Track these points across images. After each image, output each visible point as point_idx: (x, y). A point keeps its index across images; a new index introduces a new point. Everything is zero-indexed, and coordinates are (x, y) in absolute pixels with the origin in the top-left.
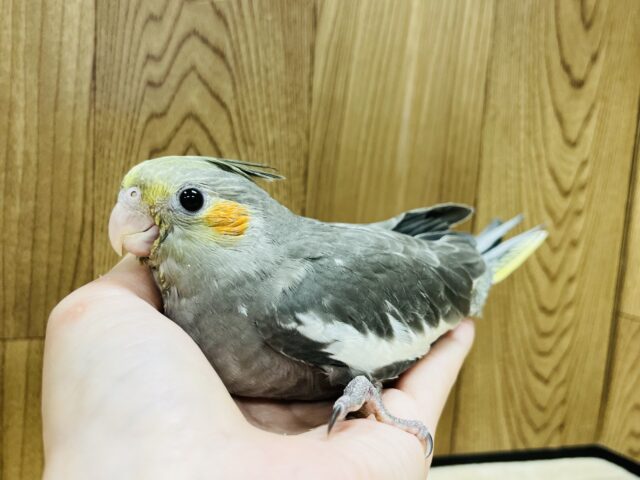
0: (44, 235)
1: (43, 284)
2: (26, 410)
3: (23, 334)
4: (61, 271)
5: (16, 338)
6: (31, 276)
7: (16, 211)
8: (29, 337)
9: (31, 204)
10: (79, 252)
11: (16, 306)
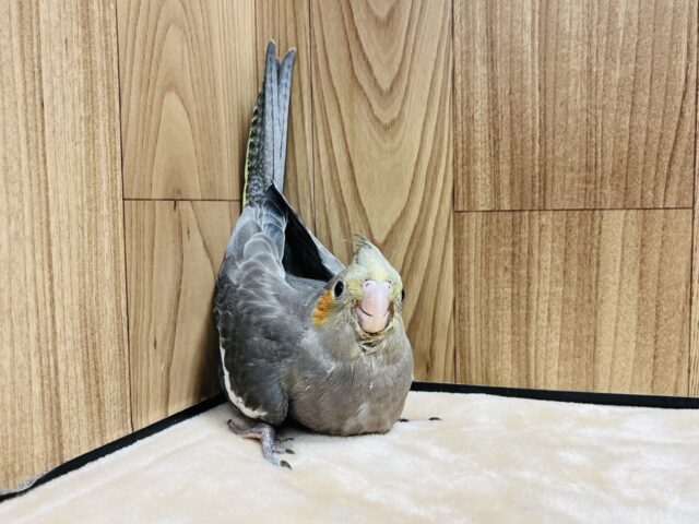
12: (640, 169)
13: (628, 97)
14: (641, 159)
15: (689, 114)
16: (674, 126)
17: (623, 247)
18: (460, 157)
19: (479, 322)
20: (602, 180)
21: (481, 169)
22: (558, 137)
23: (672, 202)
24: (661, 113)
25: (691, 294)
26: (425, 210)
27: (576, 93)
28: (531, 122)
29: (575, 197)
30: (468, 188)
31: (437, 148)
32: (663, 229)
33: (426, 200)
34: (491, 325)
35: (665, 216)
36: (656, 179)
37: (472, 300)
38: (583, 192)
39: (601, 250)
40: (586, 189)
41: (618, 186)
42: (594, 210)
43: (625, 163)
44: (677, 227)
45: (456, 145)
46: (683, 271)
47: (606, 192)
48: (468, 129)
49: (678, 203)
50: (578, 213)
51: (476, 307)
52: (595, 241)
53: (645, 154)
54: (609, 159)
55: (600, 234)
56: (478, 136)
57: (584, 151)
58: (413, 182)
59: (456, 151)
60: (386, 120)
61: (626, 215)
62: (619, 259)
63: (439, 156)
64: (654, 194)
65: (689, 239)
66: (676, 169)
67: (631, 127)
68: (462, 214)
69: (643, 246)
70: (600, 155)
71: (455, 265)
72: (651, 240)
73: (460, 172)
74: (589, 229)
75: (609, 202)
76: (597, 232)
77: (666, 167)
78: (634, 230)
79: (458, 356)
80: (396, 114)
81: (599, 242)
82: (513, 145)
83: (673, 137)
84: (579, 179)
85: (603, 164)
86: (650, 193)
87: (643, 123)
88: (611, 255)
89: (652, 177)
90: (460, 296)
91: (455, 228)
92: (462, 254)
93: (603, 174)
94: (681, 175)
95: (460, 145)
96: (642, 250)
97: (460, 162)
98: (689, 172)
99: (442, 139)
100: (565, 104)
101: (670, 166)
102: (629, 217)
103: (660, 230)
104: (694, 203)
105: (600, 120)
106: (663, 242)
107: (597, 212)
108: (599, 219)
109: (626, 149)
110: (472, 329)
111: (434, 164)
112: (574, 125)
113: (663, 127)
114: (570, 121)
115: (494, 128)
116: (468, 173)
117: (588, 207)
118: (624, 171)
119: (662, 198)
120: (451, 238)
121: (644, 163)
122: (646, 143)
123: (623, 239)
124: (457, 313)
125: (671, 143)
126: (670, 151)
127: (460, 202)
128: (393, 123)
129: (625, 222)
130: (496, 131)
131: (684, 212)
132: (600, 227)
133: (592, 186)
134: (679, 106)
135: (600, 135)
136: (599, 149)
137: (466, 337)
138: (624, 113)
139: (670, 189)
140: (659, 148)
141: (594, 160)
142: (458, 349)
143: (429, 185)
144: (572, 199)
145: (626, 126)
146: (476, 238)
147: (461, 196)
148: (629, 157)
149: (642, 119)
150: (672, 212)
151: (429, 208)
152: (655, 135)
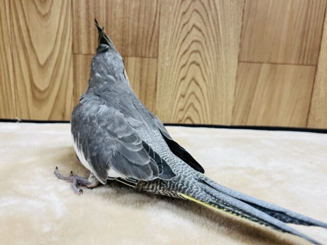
0: (142, 16)
1: (141, 36)
2: (134, 84)
3: (134, 55)
4: (148, 31)
5: (132, 56)
6: (138, 32)
7: (133, 6)
8: (136, 56)
9: (138, 3)
10: (155, 24)
11: (132, 43)
12: (141, 42)
13: (137, 15)
14: (141, 38)
15: (157, 24)
16: (152, 28)
17: (135, 71)
18: (75, 32)
20: (128, 45)
21: (83, 37)
22: (113, 27)
23: (151, 55)
26: (61, 52)
27: (119, 12)
30: (79, 45)
33: (62, 48)
35: (149, 60)
38: (121, 50)
41: (133, 48)
43: (135, 40)
44: (152, 65)
45: (73, 27)
46: (154, 80)
47: (129, 50)
48: (78, 21)
49: (153, 56)
54: (130, 37)
55: (127, 65)
56: (82, 24)
57: (122, 34)
58: (56, 40)
59: (73, 30)
60: (43, 13)
62: (133, 75)
64: (145, 52)
65: (156, 69)
66: (152, 43)
67: (138, 27)
68: (76, 55)
69: (141, 70)
70: (127, 36)
72: (144, 68)
73: (75, 38)
75: (130, 54)
78: (138, 65)
80: (47, 11)
83: (152, 32)
84: (120, 45)
85: (128, 39)
87: (142, 26)
89: (145, 46)
90: (76, 87)
91: (73, 60)
92: (77, 70)
93: (128, 43)
94: (154, 46)
95: (75, 27)
96: (141, 72)
97: (75, 34)
98: (156, 45)
99: (67, 24)
100: (115, 15)
101: (150, 42)
102: (137, 60)
103: (147, 65)
104: (158, 56)
105: (127, 22)
106: (148, 70)
107: (126, 57)
108: (127, 60)
112: (118, 24)
113: (148, 28)
114: (116, 22)
115: (88, 22)
116: (78, 39)
119: (148, 54)
120: (72, 64)
121: (142, 40)
122: (143, 33)
123: (135, 68)
124: (74, 93)
125: (151, 34)
126: (150, 37)
127: (75, 50)
128: (46, 15)
129: (136, 62)
131: (155, 59)
133: (124, 48)
134: (154, 21)
135: (127, 28)
136: (127, 34)
138: (136, 21)
139: (150, 51)
140: (147, 36)
143: (63, 42)
145: (136, 26)
146: (82, 64)
147: (75, 47)
148: (137, 38)
149: (141, 24)
150: (151, 59)
151: (63, 52)
152: (146, 30)
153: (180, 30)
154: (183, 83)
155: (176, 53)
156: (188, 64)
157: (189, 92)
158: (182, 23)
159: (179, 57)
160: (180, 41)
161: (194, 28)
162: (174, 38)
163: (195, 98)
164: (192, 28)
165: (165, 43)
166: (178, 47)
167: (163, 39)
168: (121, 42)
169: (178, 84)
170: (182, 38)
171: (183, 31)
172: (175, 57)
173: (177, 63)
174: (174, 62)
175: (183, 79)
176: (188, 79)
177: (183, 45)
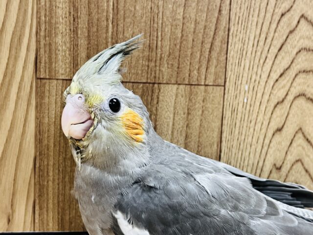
1: (190, 37)
3: (173, 79)
4: (205, 28)
11: (170, 54)
12: (189, 53)
14: (190, 45)
15: (225, 12)
16: (214, 20)
17: (174, 114)
18: (43, 29)
19: (56, 177)
20: (160, 59)
21: (62, 42)
22: (128, 20)
23: (210, 81)
24: (206, 9)
25: (221, 151)
26: (9, 75)
28: (106, 5)
29: (140, 72)
30: (50, 58)
31: (21, 18)
32: (203, 101)
33: (11, 66)
34: (67, 179)
35: (206, 91)
36: (200, 62)
37: (51, 158)
38: (146, 68)
39: (158, 117)
40: (148, 66)
41: (172, 65)
42: (154, 83)
44: (213, 100)
45: (39, 18)
46: (216, 134)
47: (164, 70)
48: (51, 5)
49: (214, 81)
50: (141, 85)
51: (54, 164)
52: (154, 109)
53: (193, 41)
54: (166, 43)
55: (157, 103)
56: (60, 12)
57: (148, 34)
59: (39, 23)
61: (178, 88)
62: (171, 124)
63: (24, 26)
64: (198, 73)
65: (221, 110)
66: (214, 54)
67: (184, 18)
68: (44, 81)
69: (189, 114)
70: (160, 39)
71: (36, 127)
72: (195, 109)
73: (42, 42)
74: (149, 99)
75: (165, 78)
76: (155, 102)
77: (207, 53)
78: (182, 101)
79: (37, 208)
81: (157, 109)
82: (90, 23)
83: (213, 28)
84: (143, 57)
85: (162, 46)
86: (195, 72)
87: (193, 16)
88: (165, 120)
89: (197, 59)
90: (40, 154)
91: (37, 93)
92: (43, 117)
93: (161, 55)
94: (218, 60)
95: (43, 18)
96: (187, 117)
97: (42, 34)
98: (223, 58)
99: (26, 11)
101: (210, 52)
102: (180, 91)
103: (201, 102)
104: (225, 82)
105: (161, 9)
106: (203, 111)
107: (156, 85)
108: (157, 91)
109: (180, 35)
110: (51, 183)
111: (18, 34)
112: (141, 11)
113: (206, 20)
114: (137, 8)
115: (74, 6)
116: (50, 44)
117: (149, 81)
118: (177, 54)
119: (203, 77)
120: (33, 102)
121: (192, 48)
122: (194, 32)
123: (175, 108)
124: (37, 170)
125: (212, 33)
126: (210, 40)
127: (42, 70)
129: (177, 96)
130: (76, 10)
131: (218, 88)
132: (158, 98)
133: (153, 64)
134: (218, 5)
135: (161, 21)
136: (159, 34)
137: (45, 189)
138: (179, 5)
139: (209, 70)
140: (203, 38)
141: (155, 42)
142: (37, 201)
143: (13, 52)
144: (137, 74)
145: (180, 17)
146: (56, 103)
147: (43, 64)
148: (181, 43)
149: (192, 13)
150: (210, 89)
151: (13, 73)
152: (201, 26)
153: (274, 26)
154: (277, 137)
155: (264, 76)
156: (290, 97)
157: (291, 158)
158: (279, 12)
159: (271, 82)
160: (274, 50)
161: (303, 21)
162: (261, 43)
163: (304, 172)
164: (299, 22)
165: (242, 53)
166: (269, 62)
167: (239, 45)
168: (146, 53)
169: (267, 141)
170: (277, 44)
171: (279, 27)
172: (263, 83)
173: (266, 97)
174: (259, 95)
175: (279, 130)
176: (289, 131)
177: (279, 57)
